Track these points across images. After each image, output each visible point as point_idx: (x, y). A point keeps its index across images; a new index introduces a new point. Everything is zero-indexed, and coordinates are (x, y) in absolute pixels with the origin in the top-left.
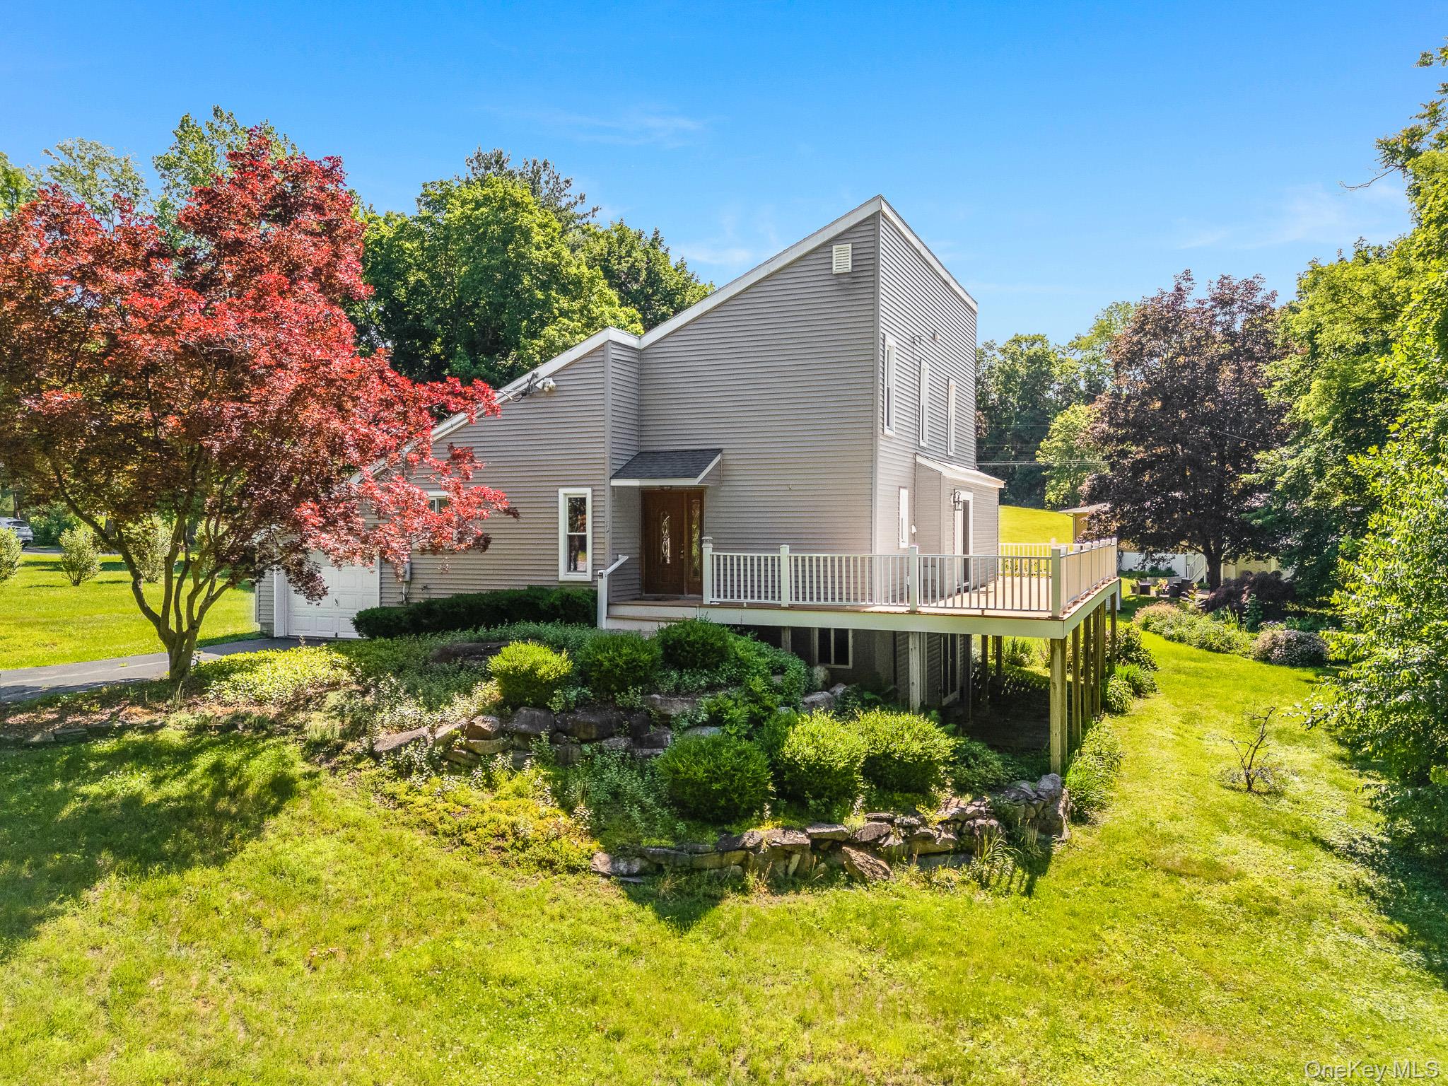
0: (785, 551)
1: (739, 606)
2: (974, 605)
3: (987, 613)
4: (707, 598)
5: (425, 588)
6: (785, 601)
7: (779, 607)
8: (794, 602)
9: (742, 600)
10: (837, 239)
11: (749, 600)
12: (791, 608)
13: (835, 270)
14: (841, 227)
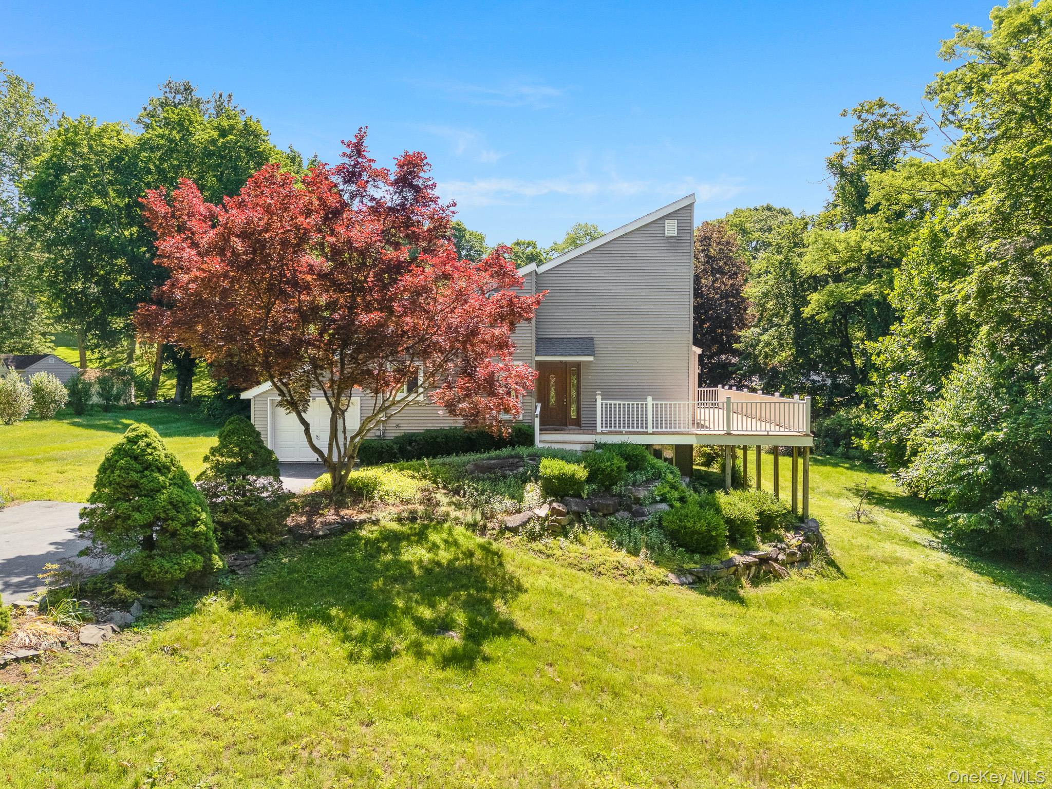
0: (650, 399)
1: (621, 433)
2: (763, 429)
3: (770, 433)
4: (599, 430)
5: (397, 426)
6: (650, 430)
7: (646, 433)
8: (655, 430)
9: (622, 429)
10: (668, 216)
11: (626, 429)
12: (653, 433)
13: (667, 235)
14: (671, 210)
